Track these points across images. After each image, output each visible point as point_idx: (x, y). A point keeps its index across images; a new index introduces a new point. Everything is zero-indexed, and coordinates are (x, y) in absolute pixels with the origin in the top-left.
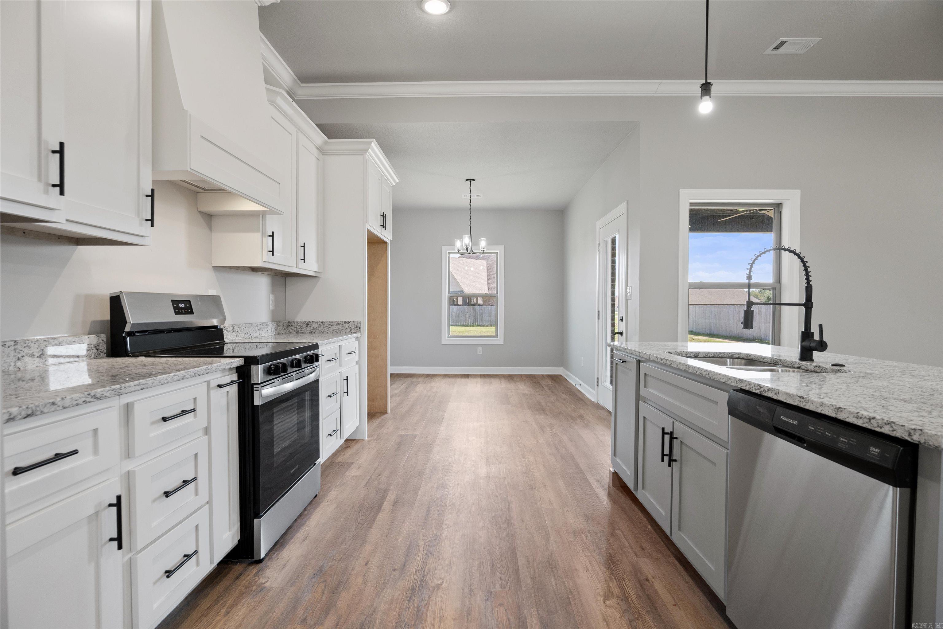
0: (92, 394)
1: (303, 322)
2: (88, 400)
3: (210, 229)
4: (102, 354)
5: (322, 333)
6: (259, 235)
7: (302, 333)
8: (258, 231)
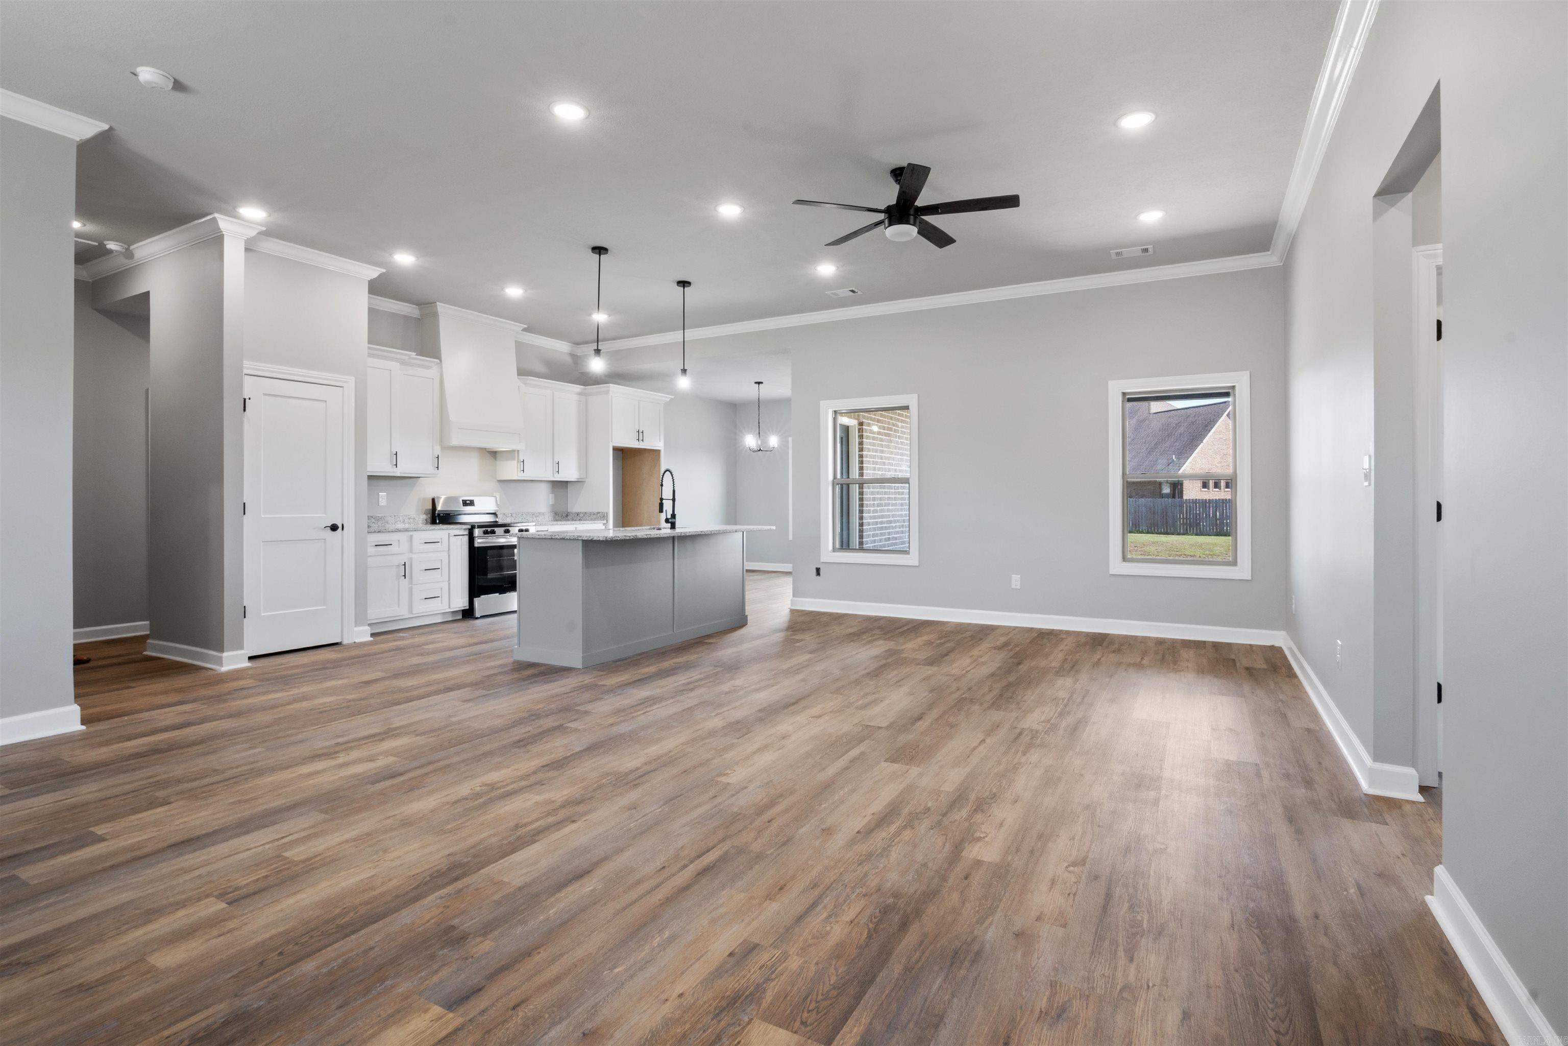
2: (393, 532)
4: (429, 523)
6: (515, 462)
7: (574, 520)
8: (514, 459)
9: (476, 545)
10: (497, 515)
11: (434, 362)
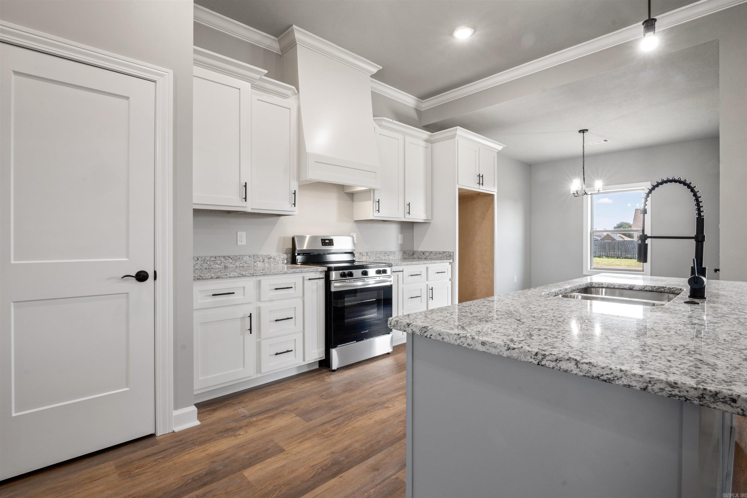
0: (241, 274)
1: (421, 252)
2: (239, 276)
3: (353, 200)
4: (289, 263)
5: (431, 259)
6: (371, 202)
7: (420, 259)
8: (371, 200)
9: (333, 289)
10: (354, 254)
11: (290, 89)
